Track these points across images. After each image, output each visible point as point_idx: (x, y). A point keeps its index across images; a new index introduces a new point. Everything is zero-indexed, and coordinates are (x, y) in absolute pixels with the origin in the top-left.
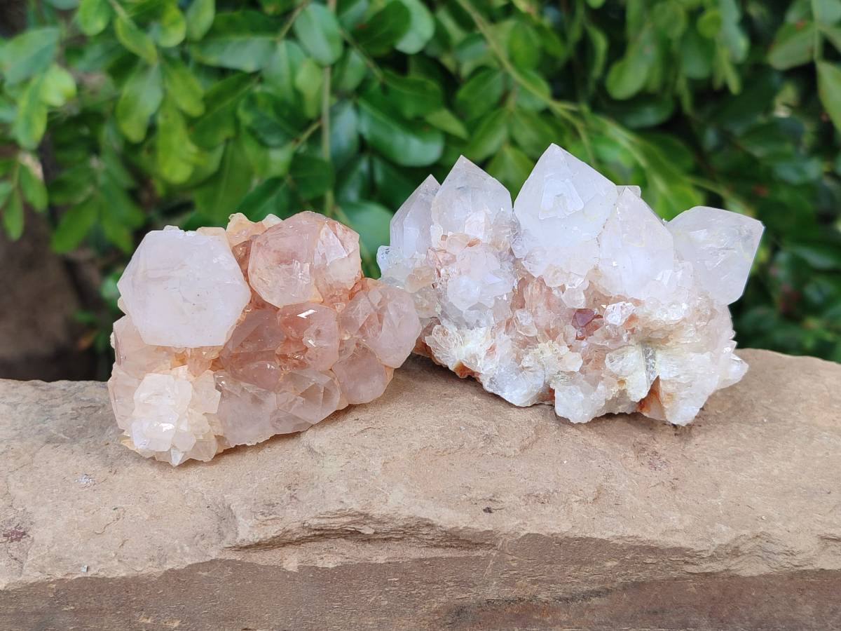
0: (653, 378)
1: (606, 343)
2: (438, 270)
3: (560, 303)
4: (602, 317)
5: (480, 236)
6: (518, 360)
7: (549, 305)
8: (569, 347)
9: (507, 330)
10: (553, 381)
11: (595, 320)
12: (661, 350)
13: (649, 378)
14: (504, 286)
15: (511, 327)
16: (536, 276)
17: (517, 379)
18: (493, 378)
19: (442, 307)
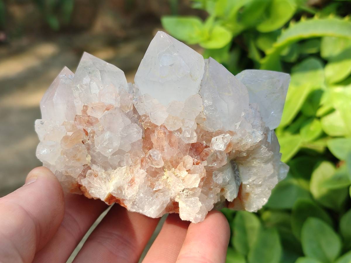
0: (239, 184)
1: (215, 164)
2: (84, 130)
3: (180, 141)
4: (209, 147)
5: (113, 102)
6: (152, 186)
7: (171, 144)
8: (187, 171)
9: (142, 165)
10: (178, 197)
11: (206, 149)
12: (242, 164)
13: (237, 185)
14: (136, 134)
15: (144, 164)
16: (159, 125)
17: (152, 200)
18: (135, 202)
19: (92, 156)
